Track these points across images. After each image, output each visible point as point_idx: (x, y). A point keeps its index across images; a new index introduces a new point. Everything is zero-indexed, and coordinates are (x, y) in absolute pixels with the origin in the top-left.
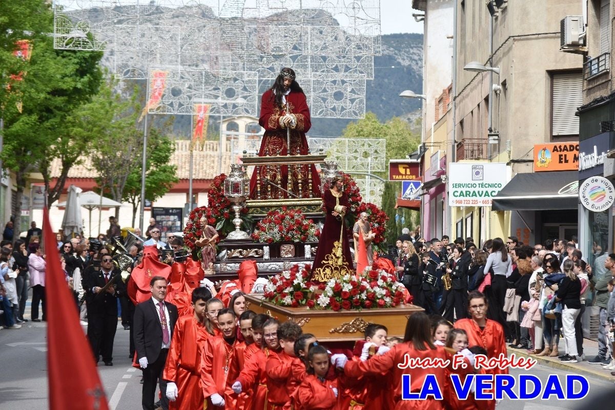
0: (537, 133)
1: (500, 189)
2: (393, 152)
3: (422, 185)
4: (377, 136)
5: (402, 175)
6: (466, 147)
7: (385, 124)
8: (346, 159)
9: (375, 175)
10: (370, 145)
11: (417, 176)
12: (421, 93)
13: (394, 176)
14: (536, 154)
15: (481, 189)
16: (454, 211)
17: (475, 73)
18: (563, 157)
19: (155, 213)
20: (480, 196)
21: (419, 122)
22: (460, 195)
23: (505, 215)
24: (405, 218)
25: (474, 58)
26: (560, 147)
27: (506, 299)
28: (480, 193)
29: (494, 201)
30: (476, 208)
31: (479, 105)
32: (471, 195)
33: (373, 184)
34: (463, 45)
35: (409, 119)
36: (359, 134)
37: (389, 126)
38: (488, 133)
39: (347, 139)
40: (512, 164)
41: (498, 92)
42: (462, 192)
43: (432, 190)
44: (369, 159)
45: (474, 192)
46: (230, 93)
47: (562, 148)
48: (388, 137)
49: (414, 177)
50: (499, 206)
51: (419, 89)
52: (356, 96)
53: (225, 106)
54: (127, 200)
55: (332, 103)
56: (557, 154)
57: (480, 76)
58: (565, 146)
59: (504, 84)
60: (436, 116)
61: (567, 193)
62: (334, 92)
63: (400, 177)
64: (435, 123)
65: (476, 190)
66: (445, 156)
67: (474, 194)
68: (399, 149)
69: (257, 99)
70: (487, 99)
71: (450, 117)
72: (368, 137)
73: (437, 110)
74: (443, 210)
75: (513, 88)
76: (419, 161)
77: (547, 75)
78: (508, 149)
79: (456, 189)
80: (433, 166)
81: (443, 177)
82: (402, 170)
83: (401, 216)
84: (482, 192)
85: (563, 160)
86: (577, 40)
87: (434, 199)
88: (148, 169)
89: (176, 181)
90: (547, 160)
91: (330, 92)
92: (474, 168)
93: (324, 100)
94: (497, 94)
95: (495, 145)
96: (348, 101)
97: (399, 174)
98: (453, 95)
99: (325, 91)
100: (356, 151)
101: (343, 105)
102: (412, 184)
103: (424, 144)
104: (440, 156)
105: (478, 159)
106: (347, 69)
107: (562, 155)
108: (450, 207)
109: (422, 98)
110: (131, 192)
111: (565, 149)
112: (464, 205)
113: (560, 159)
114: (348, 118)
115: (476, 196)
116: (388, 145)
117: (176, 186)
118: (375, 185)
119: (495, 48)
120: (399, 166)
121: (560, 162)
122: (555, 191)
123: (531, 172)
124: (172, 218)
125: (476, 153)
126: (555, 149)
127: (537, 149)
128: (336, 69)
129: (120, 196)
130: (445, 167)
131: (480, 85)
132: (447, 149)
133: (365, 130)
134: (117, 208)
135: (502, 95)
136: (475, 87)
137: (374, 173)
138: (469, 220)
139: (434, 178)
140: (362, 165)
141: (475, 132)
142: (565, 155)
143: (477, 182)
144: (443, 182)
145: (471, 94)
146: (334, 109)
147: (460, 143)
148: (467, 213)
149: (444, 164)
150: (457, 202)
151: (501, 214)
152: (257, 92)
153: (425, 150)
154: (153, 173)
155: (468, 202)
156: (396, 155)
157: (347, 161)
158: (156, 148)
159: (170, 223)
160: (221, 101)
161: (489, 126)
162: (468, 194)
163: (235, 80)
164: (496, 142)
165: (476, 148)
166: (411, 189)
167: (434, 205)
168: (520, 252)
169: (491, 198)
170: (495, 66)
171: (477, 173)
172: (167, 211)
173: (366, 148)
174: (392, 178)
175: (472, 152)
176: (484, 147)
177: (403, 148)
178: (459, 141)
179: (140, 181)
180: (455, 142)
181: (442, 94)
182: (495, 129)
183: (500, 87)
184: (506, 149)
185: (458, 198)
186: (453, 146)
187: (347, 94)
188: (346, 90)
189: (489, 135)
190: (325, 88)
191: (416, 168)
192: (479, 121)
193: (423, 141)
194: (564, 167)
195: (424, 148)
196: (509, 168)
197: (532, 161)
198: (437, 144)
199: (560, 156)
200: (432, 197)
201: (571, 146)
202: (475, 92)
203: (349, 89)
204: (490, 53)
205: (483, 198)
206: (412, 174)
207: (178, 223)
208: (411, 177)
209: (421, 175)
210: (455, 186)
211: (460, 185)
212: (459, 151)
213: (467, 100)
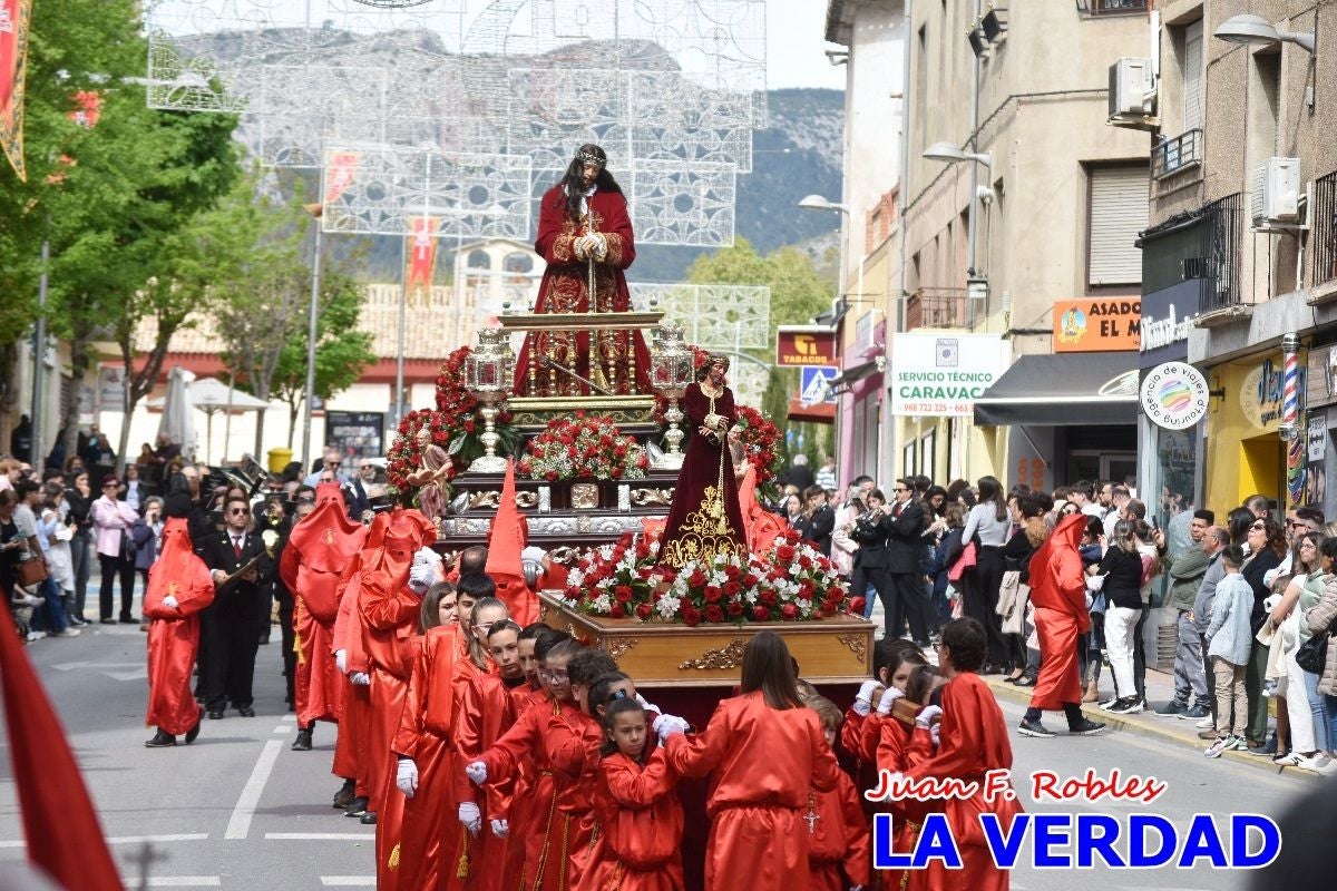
0: (1060, 280)
1: (989, 385)
2: (784, 312)
3: (839, 375)
4: (751, 282)
5: (802, 355)
6: (924, 304)
7: (768, 259)
8: (695, 323)
9: (749, 354)
10: (739, 299)
11: (830, 358)
12: (839, 201)
13: (786, 358)
14: (1058, 319)
15: (952, 385)
16: (899, 425)
17: (945, 164)
18: (1109, 325)
19: (332, 421)
20: (952, 396)
21: (832, 256)
22: (913, 395)
23: (998, 434)
24: (805, 436)
25: (941, 136)
26: (1103, 306)
27: (1002, 591)
28: (952, 391)
29: (977, 407)
30: (942, 420)
31: (950, 225)
32: (933, 394)
33: (743, 372)
34: (922, 112)
35: (811, 250)
36: (721, 275)
37: (775, 261)
38: (968, 277)
39: (697, 286)
40: (1012, 336)
41: (987, 200)
42: (916, 389)
43: (859, 384)
44: (738, 324)
45: (940, 389)
46: (478, 196)
47: (1108, 308)
48: (773, 283)
49: (824, 359)
50: (987, 416)
51: (835, 192)
52: (717, 205)
53: (469, 220)
54: (279, 396)
55: (670, 216)
56: (1098, 319)
57: (953, 171)
58: (1113, 305)
59: (999, 186)
60: (868, 245)
61: (1115, 393)
62: (674, 196)
63: (798, 359)
64: (865, 257)
65: (944, 385)
66: (885, 321)
67: (940, 393)
68: (794, 307)
69: (529, 208)
70: (965, 215)
71: (894, 249)
72: (735, 282)
73: (869, 233)
74: (878, 422)
75: (1014, 192)
76: (835, 328)
77: (1081, 169)
78: (1006, 309)
79: (903, 384)
80: (862, 339)
81: (879, 360)
82: (801, 346)
83: (797, 433)
84: (955, 390)
85: (1109, 331)
86: (1140, 105)
87: (862, 402)
88: (319, 336)
89: (373, 361)
90: (1078, 330)
91: (667, 195)
92: (940, 343)
93: (657, 210)
94: (984, 204)
95: (980, 301)
96: (702, 214)
97: (796, 353)
98: (901, 204)
99: (657, 193)
100: (714, 309)
101: (692, 220)
102: (820, 373)
103: (845, 297)
104: (874, 320)
105: (947, 326)
106: (701, 153)
107: (1106, 322)
108: (892, 418)
109: (840, 210)
110: (287, 379)
111: (1113, 309)
112: (919, 413)
113: (1104, 328)
114: (700, 244)
115: (943, 396)
116: (774, 298)
117: (370, 371)
118: (748, 374)
119: (983, 117)
120: (797, 338)
121: (1103, 334)
122: (1094, 388)
123: (1048, 352)
124: (364, 431)
125: (944, 315)
126: (1094, 310)
127: (1060, 308)
128: (681, 153)
129: (266, 388)
130: (884, 342)
131: (953, 187)
132: (889, 308)
133: (729, 269)
134: (261, 412)
135: (994, 206)
136: (944, 191)
137: (746, 351)
138: (928, 442)
139: (863, 362)
140: (725, 335)
141: (941, 276)
142: (1113, 323)
143: (945, 371)
144: (880, 369)
145: (936, 204)
146: (675, 228)
147: (914, 297)
148: (924, 428)
149: (882, 334)
150: (907, 407)
151: (990, 432)
152: (530, 193)
153: (847, 308)
154: (328, 346)
155: (927, 407)
156: (788, 316)
157: (696, 328)
158: (335, 298)
159: (359, 441)
160: (460, 211)
161: (969, 265)
162: (927, 392)
163: (488, 171)
164: (983, 295)
165: (943, 306)
166: (819, 382)
167: (861, 414)
168: (1025, 503)
169: (971, 402)
170: (982, 151)
171: (946, 354)
172: (354, 419)
173: (732, 304)
174: (781, 361)
175: (936, 313)
176: (960, 303)
177: (800, 306)
178: (912, 293)
179: (305, 360)
180: (905, 293)
181: (881, 204)
182: (980, 271)
183: (992, 191)
184: (1001, 307)
185: (910, 401)
186: (900, 302)
187: (701, 201)
188: (697, 192)
189: (969, 282)
190: (658, 189)
191: (827, 343)
192: (949, 255)
193: (842, 291)
194: (1110, 343)
195: (844, 306)
196: (1008, 343)
197: (1051, 332)
198: (869, 297)
199: (1104, 323)
200: (859, 397)
201: (1123, 305)
202: (943, 199)
203: (704, 192)
204: (972, 127)
205: (956, 401)
206: (820, 353)
207: (376, 442)
208: (818, 359)
209: (837, 355)
210: (904, 377)
211: (913, 376)
212: (913, 310)
213: (928, 215)
